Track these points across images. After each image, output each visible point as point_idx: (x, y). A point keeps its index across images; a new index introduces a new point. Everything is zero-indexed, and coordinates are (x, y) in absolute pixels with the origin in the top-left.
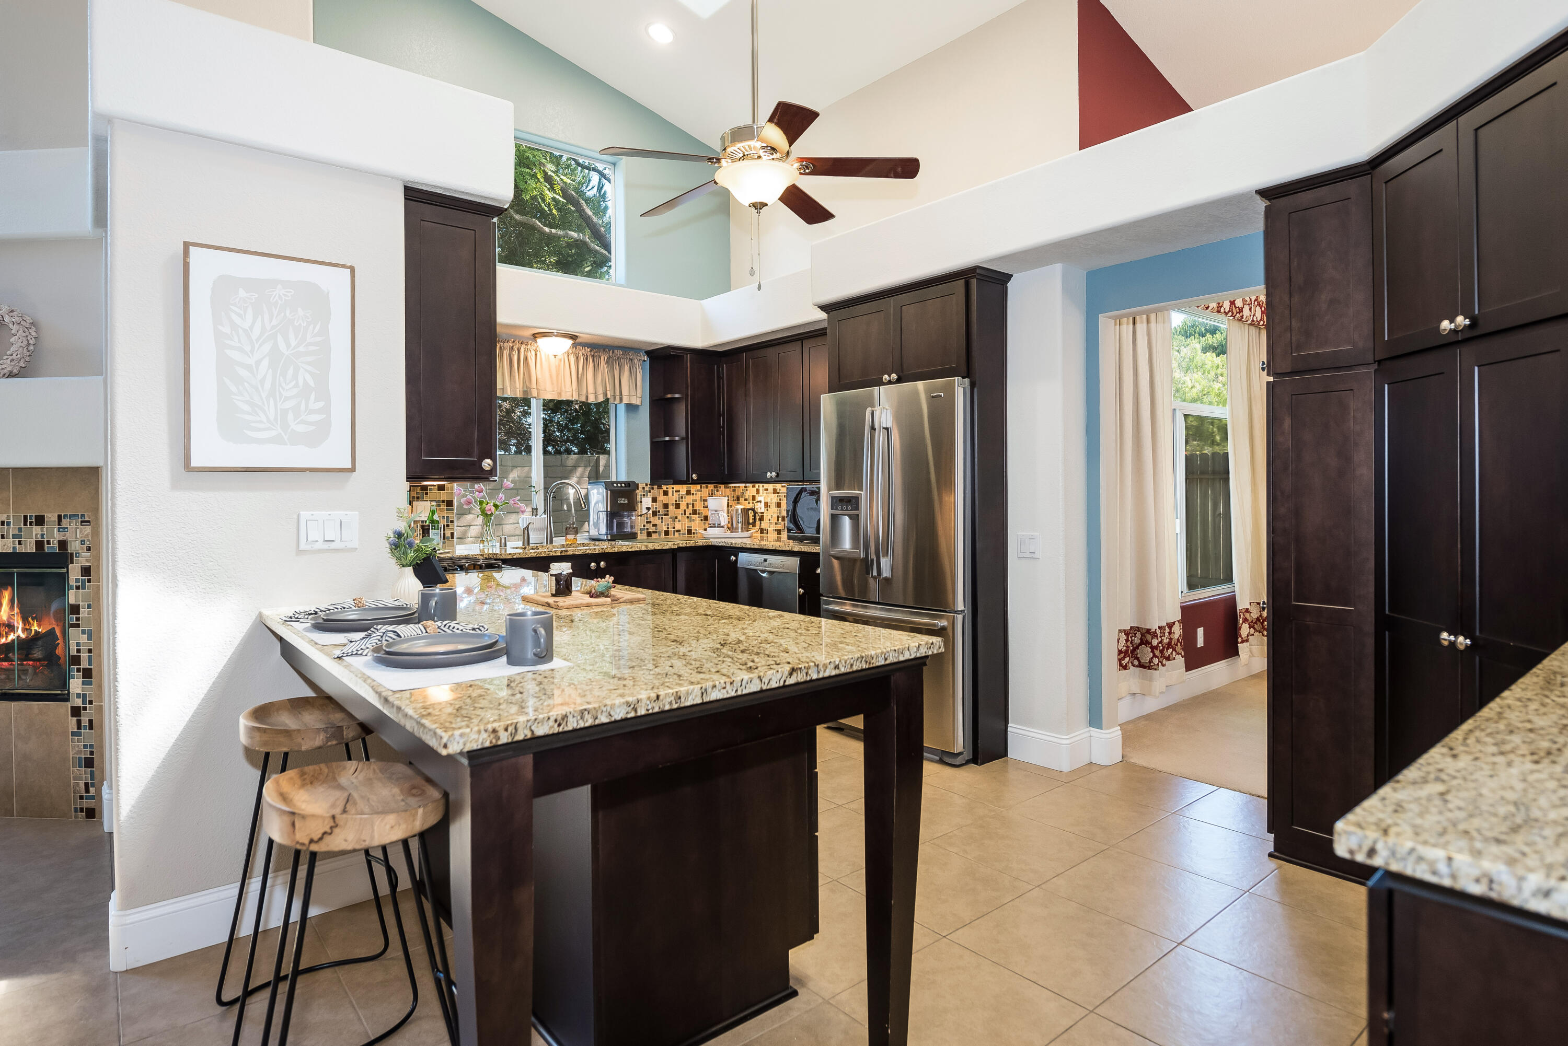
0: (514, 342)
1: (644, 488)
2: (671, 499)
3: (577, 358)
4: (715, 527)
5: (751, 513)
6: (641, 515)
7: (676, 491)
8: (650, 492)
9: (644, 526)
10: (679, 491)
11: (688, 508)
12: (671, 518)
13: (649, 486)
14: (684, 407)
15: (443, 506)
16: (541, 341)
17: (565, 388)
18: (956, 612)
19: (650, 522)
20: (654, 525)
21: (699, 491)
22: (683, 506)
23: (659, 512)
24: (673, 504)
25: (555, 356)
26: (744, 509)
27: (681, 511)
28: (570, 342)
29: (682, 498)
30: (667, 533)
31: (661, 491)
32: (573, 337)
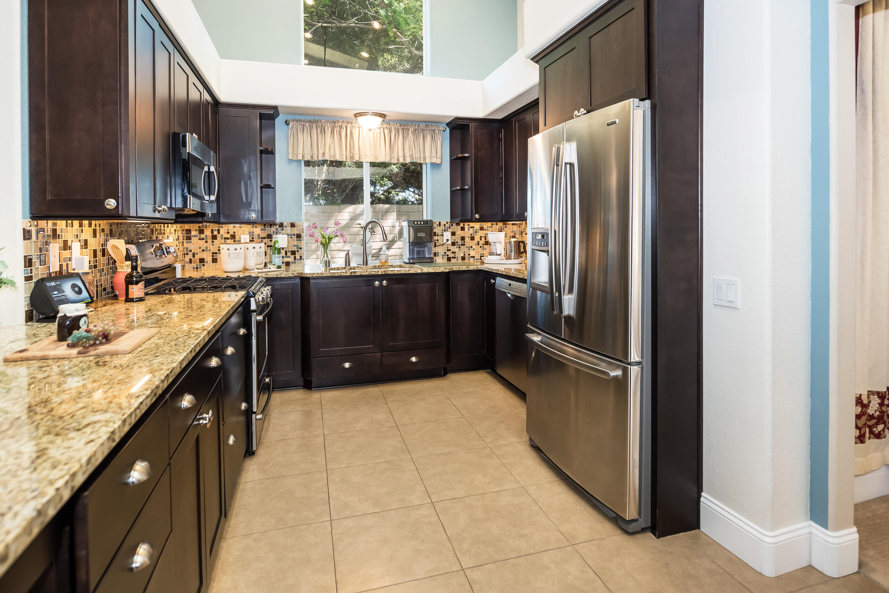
0: (343, 122)
1: (445, 225)
2: (467, 233)
3: (391, 131)
4: (494, 255)
5: (522, 245)
6: (442, 245)
7: (471, 227)
8: (450, 228)
9: (445, 253)
10: (474, 227)
11: (481, 240)
12: (467, 247)
13: (449, 223)
14: (469, 164)
15: (295, 238)
16: (360, 119)
17: (380, 153)
18: (629, 364)
19: (450, 250)
20: (453, 253)
21: (490, 227)
22: (477, 238)
23: (457, 242)
24: (469, 237)
25: (370, 130)
26: (516, 241)
27: (475, 242)
28: (381, 119)
29: (476, 232)
30: (463, 258)
31: (459, 227)
32: (382, 116)
